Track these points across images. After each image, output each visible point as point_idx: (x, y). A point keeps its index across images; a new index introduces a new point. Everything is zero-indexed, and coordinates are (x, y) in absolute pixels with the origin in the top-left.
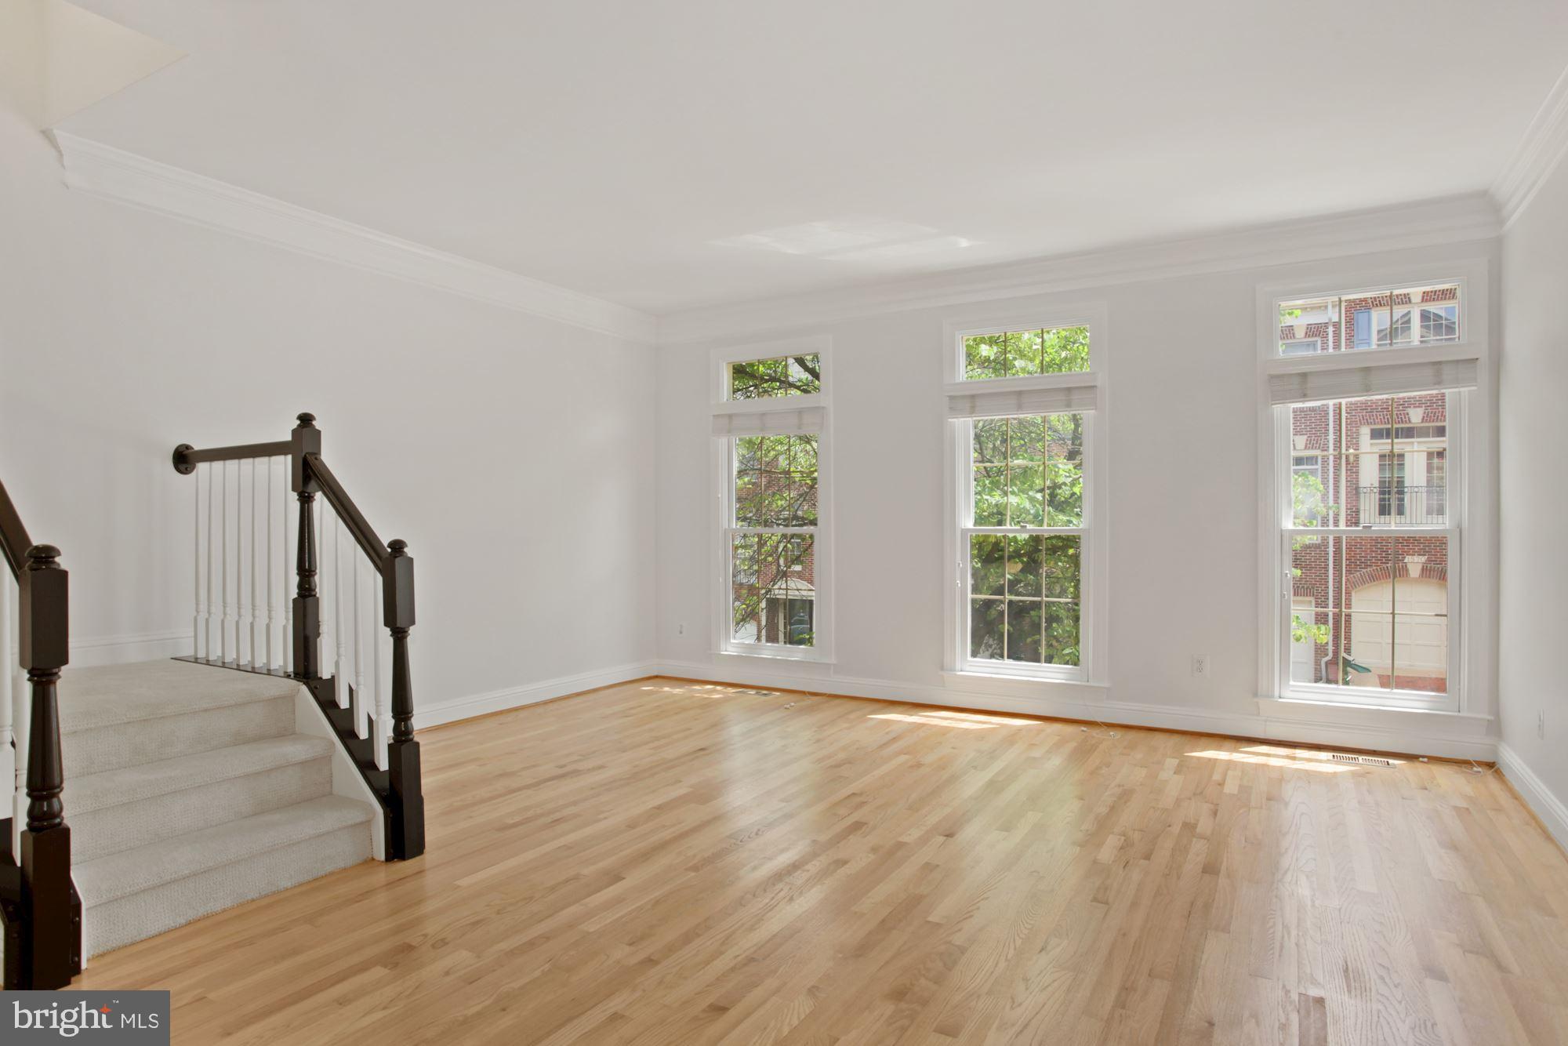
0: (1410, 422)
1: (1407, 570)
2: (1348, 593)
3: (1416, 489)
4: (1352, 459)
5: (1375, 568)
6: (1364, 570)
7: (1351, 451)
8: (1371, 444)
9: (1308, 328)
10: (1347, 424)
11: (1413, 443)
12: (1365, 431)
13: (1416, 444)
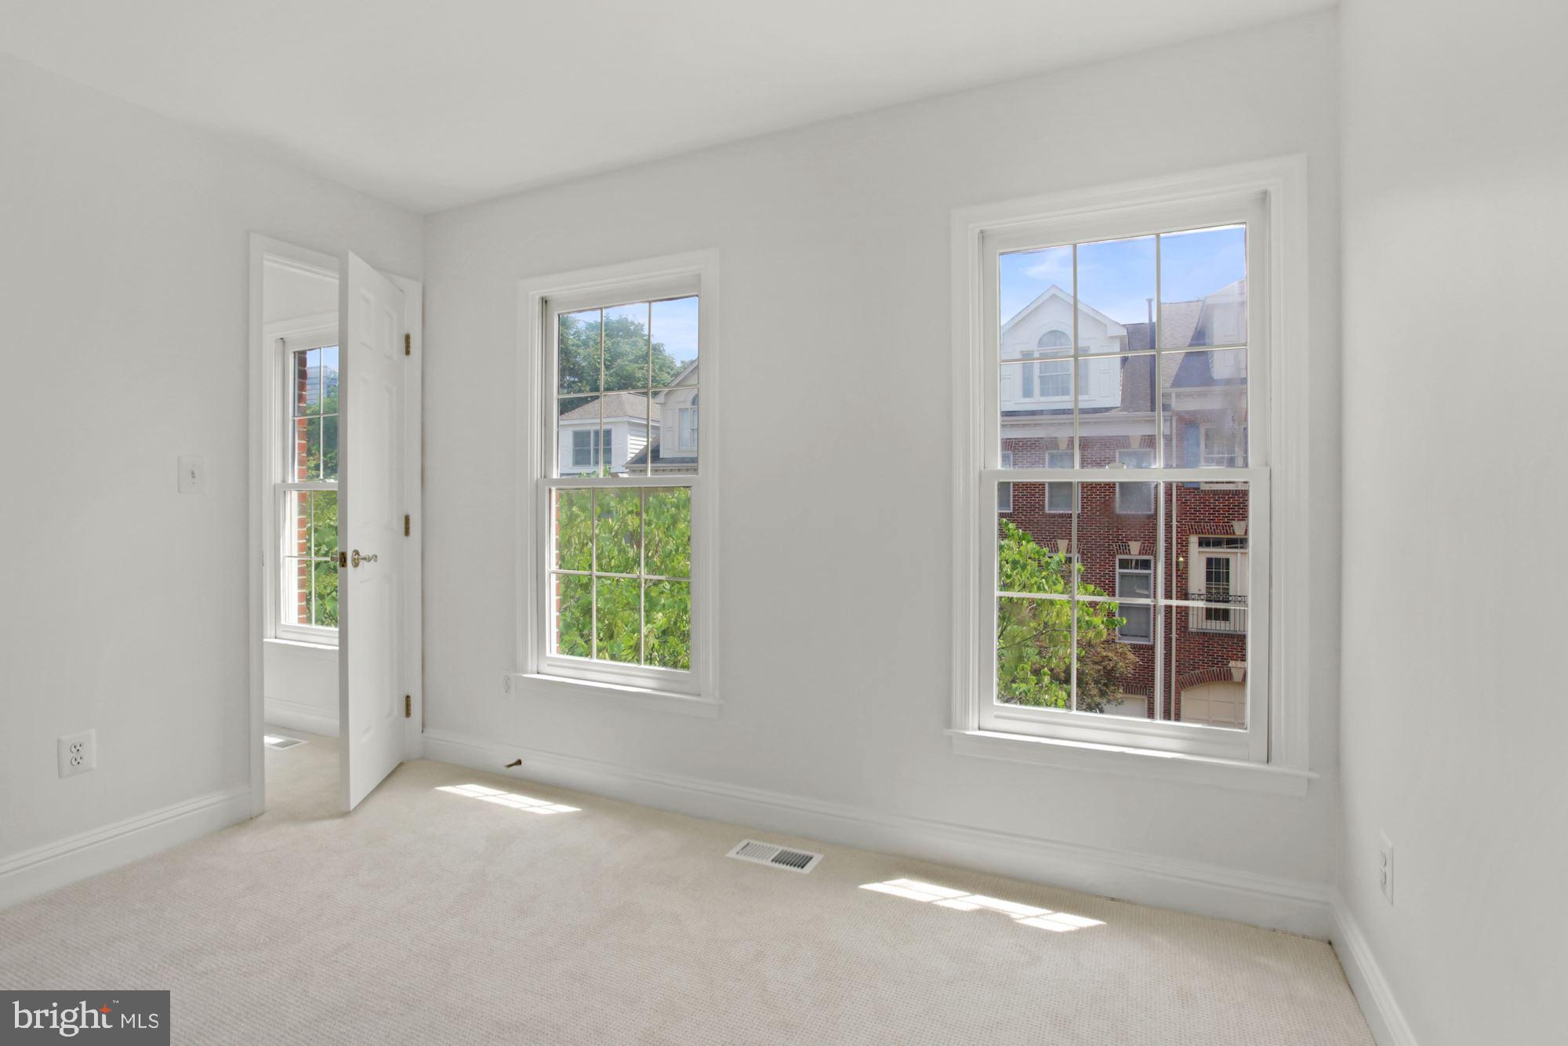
0: (1234, 534)
1: (1231, 674)
2: (1178, 694)
3: (1239, 599)
4: (1181, 567)
5: (1202, 670)
6: (1192, 672)
7: (1181, 559)
8: (1199, 552)
9: (1142, 439)
10: (1177, 532)
11: (1237, 553)
12: (1194, 540)
13: (1239, 554)
